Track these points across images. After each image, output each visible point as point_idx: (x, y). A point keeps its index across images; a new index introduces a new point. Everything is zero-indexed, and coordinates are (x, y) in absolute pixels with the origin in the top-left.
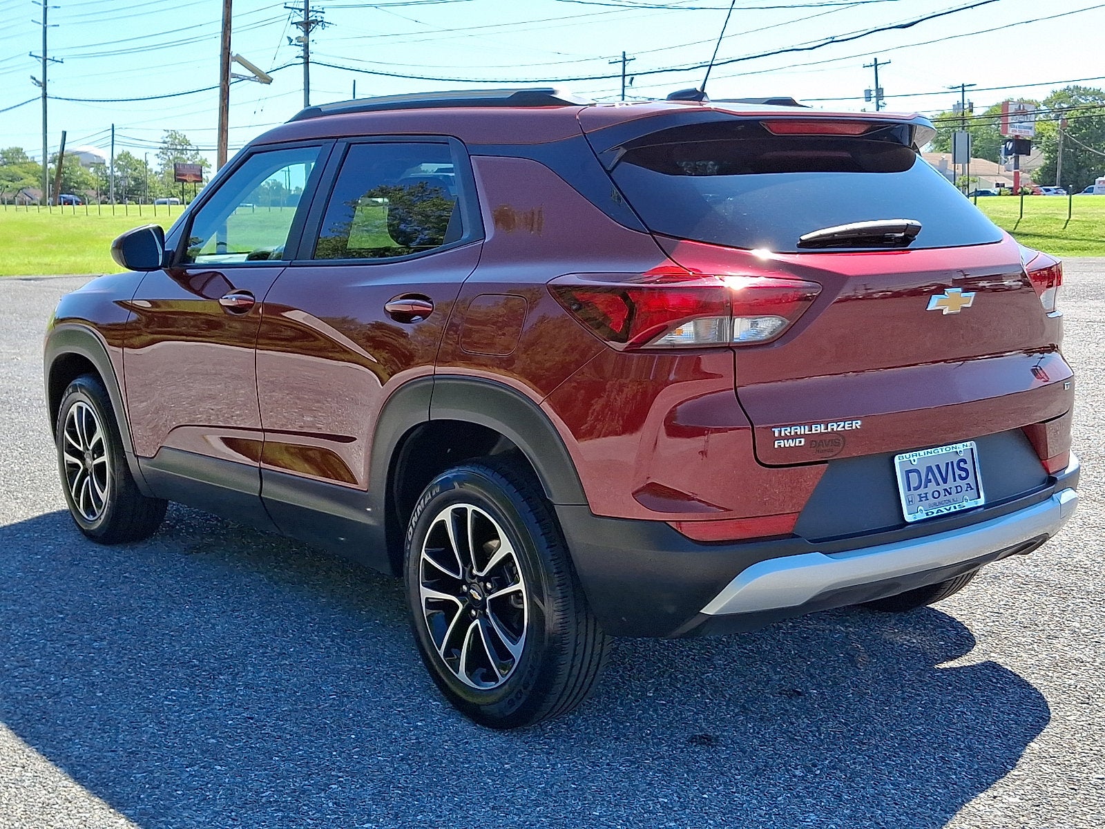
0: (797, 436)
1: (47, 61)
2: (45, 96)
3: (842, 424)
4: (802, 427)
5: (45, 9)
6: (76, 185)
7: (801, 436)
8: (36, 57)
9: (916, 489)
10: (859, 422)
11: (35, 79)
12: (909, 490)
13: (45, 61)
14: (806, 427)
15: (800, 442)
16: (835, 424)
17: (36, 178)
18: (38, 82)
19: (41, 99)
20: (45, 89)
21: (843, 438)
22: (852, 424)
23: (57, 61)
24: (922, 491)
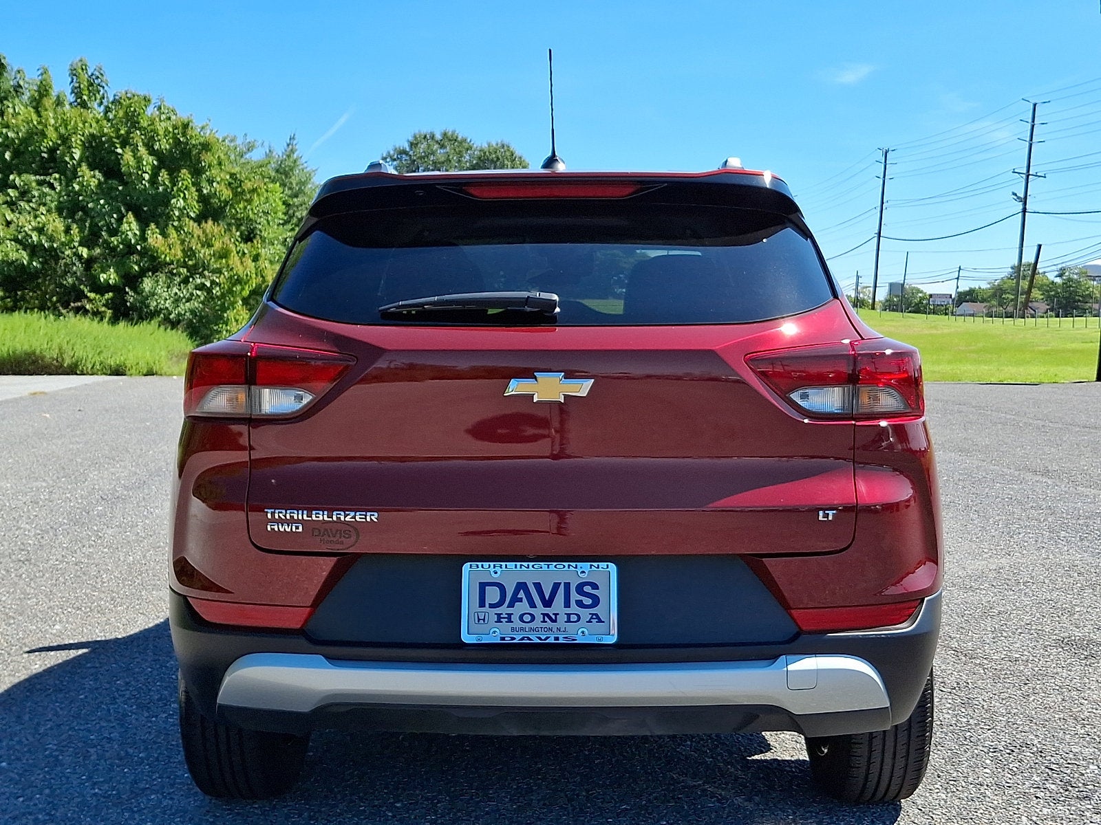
0: (291, 521)
1: (1030, 177)
2: (1024, 211)
3: (352, 514)
4: (300, 512)
5: (1033, 126)
6: (1081, 299)
7: (298, 521)
8: (1019, 173)
9: (492, 606)
10: (376, 514)
11: (1016, 195)
12: (482, 604)
13: (1028, 176)
14: (305, 512)
15: (297, 528)
16: (343, 513)
17: (1041, 293)
18: (1019, 198)
19: (1020, 214)
20: (1025, 204)
21: (356, 529)
22: (366, 516)
23: (1040, 176)
24: (504, 610)
